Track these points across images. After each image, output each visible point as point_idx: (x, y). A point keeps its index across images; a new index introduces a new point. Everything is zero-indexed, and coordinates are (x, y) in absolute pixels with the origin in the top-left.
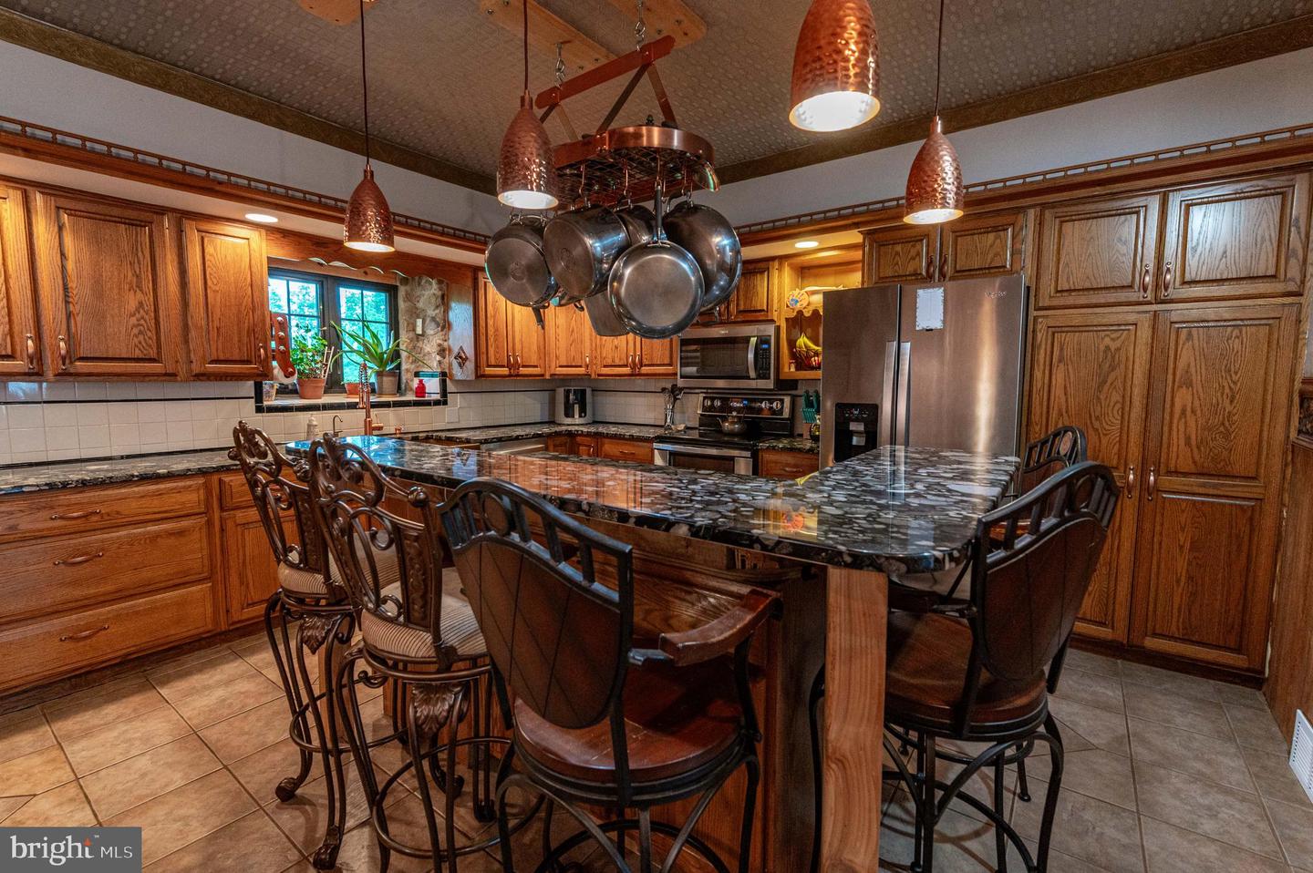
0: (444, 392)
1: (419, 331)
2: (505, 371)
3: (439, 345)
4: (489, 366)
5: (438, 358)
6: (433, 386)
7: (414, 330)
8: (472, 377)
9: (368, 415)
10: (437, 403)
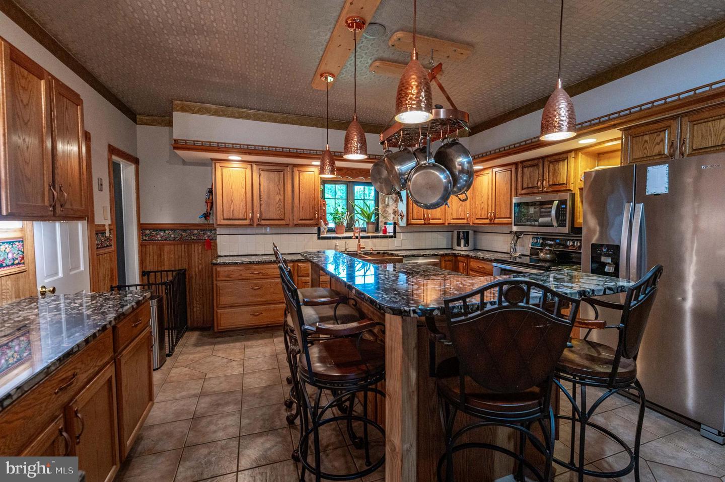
0: (395, 232)
1: (386, 203)
2: (422, 222)
3: (394, 210)
4: (413, 219)
5: (393, 216)
6: (390, 229)
7: (385, 203)
8: (405, 225)
9: (359, 242)
10: (391, 237)
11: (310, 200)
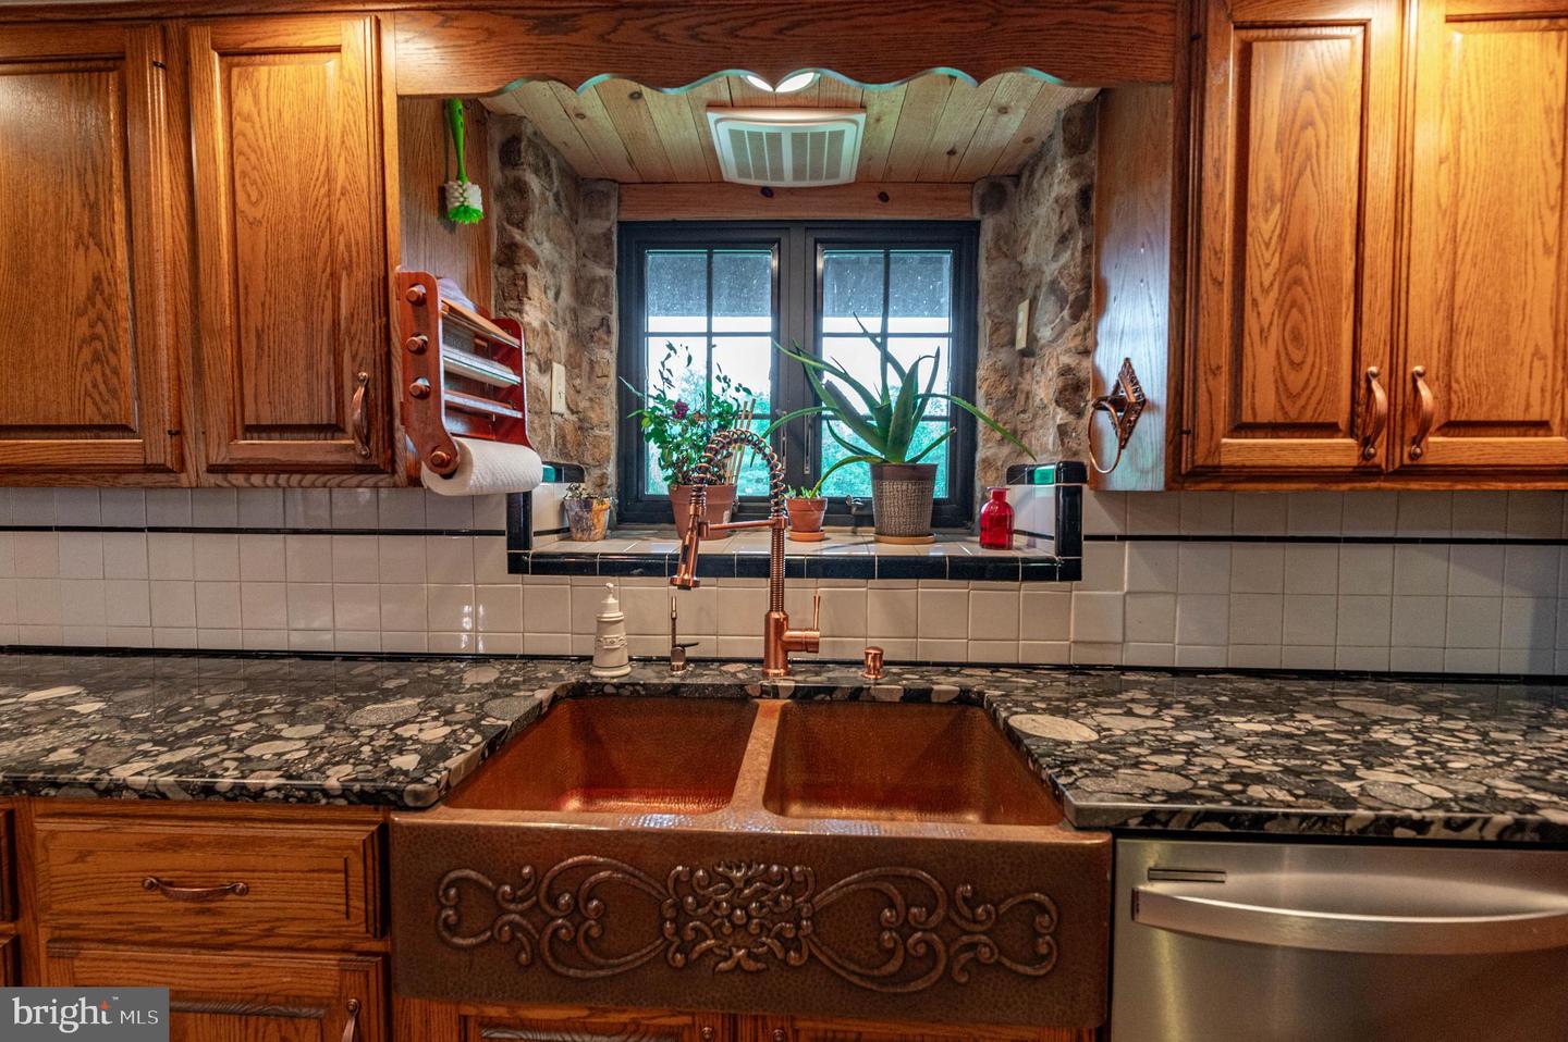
0: (1070, 534)
1: (1021, 343)
2: (1339, 450)
3: (1066, 371)
4: (1240, 429)
5: (1061, 416)
6: (1035, 507)
8: (1155, 481)
9: (777, 600)
10: (1038, 572)
11: (310, 275)
